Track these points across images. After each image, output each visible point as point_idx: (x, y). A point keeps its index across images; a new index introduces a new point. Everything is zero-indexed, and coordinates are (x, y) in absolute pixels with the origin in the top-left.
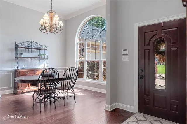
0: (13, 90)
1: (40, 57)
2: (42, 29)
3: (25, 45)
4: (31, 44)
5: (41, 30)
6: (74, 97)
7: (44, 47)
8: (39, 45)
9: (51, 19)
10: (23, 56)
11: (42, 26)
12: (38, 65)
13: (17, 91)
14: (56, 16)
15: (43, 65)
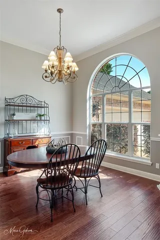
0: (2, 167)
1: (39, 119)
2: (46, 77)
3: (18, 102)
4: (27, 100)
5: (44, 77)
6: (100, 188)
7: (43, 103)
8: (37, 101)
9: (60, 60)
10: (15, 118)
11: (46, 71)
12: (36, 131)
13: (9, 170)
14: (68, 54)
15: (43, 130)
